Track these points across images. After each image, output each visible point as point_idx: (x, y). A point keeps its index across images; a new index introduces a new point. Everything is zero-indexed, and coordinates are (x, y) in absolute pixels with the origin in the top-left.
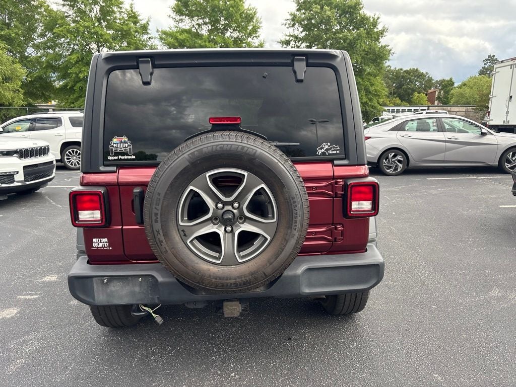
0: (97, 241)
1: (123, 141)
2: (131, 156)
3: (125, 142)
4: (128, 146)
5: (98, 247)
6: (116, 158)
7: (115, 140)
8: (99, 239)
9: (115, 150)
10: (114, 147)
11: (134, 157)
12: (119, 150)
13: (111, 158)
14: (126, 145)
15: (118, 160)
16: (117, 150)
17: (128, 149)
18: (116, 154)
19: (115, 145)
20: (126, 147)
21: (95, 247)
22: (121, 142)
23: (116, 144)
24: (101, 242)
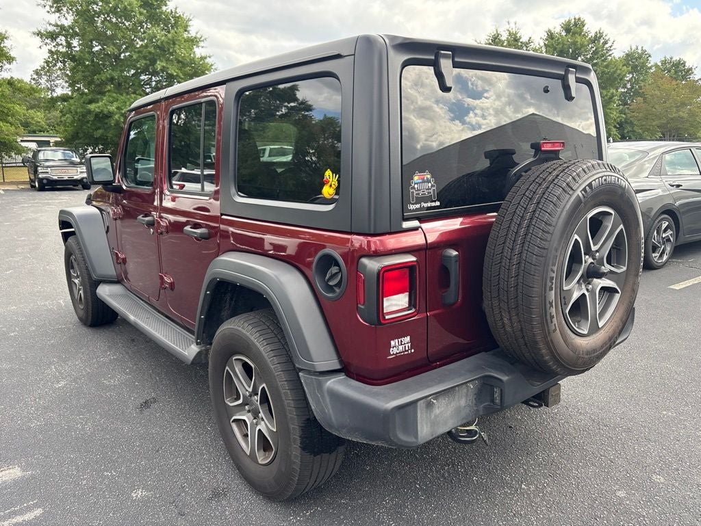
0: (397, 344)
1: (425, 178)
2: (435, 201)
3: (429, 181)
4: (432, 186)
5: (397, 353)
6: (418, 206)
7: (416, 178)
8: (400, 340)
9: (416, 194)
10: (415, 188)
11: (438, 203)
12: (421, 193)
13: (412, 207)
14: (430, 185)
15: (421, 209)
16: (418, 194)
17: (431, 191)
18: (419, 200)
19: (416, 186)
20: (429, 189)
21: (393, 354)
22: (424, 182)
23: (417, 184)
24: (401, 344)
